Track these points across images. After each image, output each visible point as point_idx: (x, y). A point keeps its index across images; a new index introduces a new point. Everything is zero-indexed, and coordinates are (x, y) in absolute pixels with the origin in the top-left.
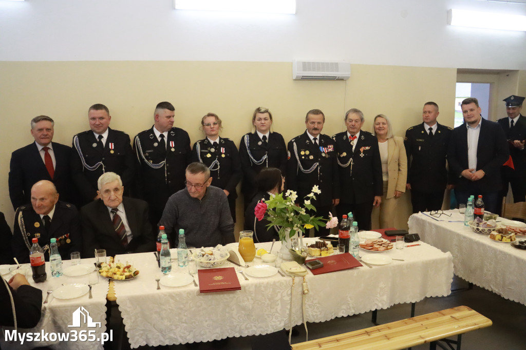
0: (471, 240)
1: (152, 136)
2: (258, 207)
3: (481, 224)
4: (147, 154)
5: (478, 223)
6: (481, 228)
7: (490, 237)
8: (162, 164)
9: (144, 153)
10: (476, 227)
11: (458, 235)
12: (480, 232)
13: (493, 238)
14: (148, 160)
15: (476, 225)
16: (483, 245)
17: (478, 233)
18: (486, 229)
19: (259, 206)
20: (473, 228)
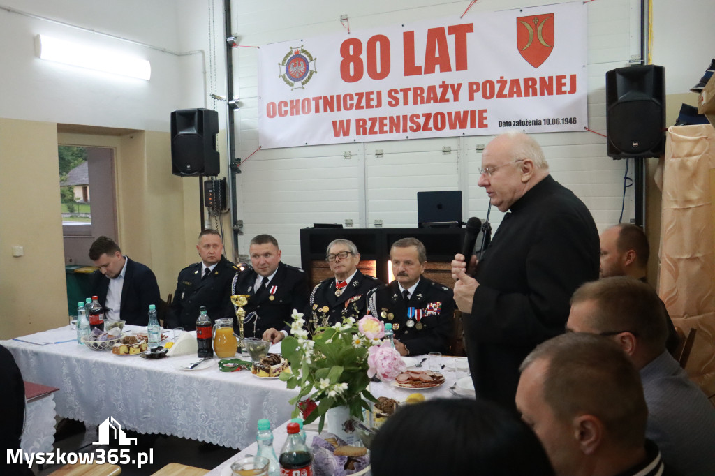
0: (86, 362)
3: (100, 337)
5: (96, 337)
6: (99, 343)
7: (113, 352)
10: (92, 342)
11: (68, 359)
12: (100, 348)
13: (117, 352)
15: (93, 339)
16: (104, 365)
17: (97, 350)
18: (107, 342)
20: (90, 345)
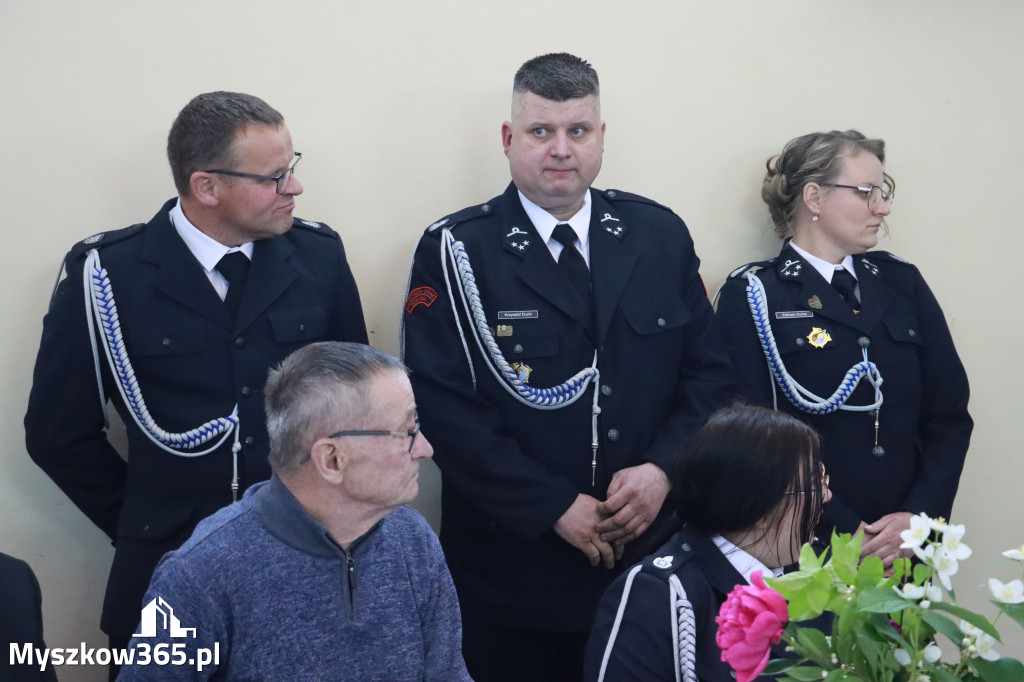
1: (518, 238)
2: (741, 608)
4: (505, 330)
8: (578, 384)
9: (493, 322)
14: (510, 361)
19: (748, 603)
